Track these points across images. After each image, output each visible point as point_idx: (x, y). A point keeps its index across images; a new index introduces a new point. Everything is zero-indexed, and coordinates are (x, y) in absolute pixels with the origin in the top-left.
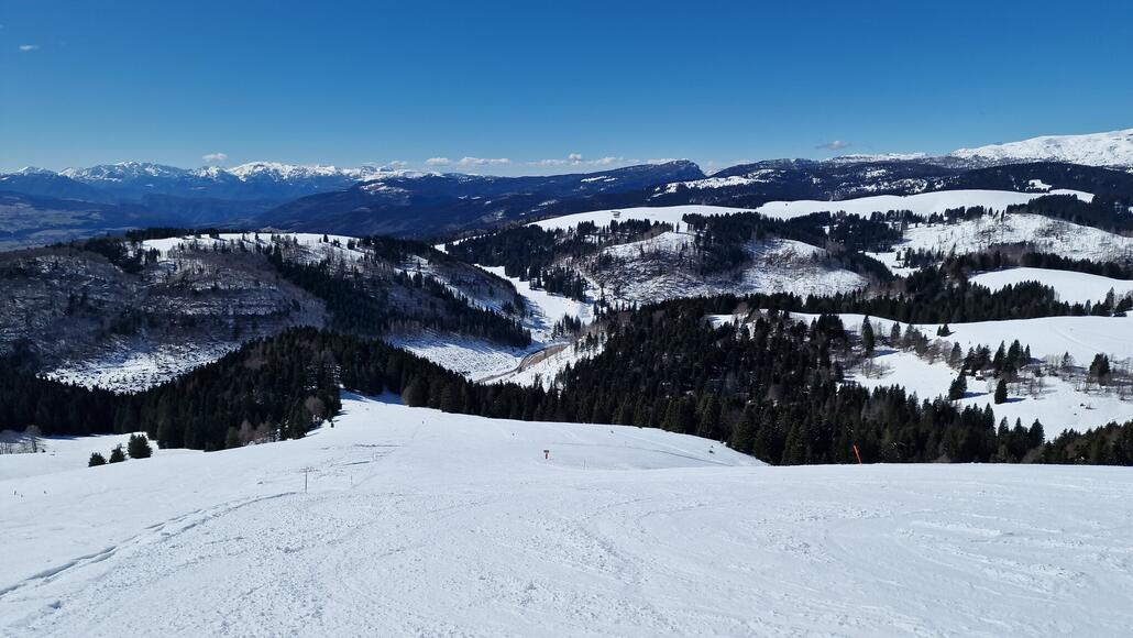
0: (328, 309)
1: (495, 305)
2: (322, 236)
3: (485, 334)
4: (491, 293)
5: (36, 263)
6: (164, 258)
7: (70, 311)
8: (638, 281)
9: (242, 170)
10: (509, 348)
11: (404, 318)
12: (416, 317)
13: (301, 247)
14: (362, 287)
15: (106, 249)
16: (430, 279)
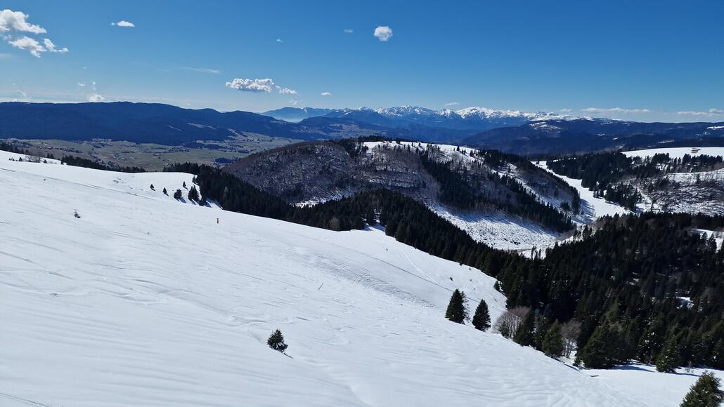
0: (441, 189)
1: (556, 204)
2: (456, 147)
3: (540, 220)
4: (556, 195)
5: (314, 148)
6: (369, 152)
7: (321, 173)
8: (688, 202)
9: (463, 112)
10: (556, 233)
11: (486, 201)
12: (494, 202)
13: (441, 152)
14: (466, 178)
15: (347, 145)
16: (513, 180)
